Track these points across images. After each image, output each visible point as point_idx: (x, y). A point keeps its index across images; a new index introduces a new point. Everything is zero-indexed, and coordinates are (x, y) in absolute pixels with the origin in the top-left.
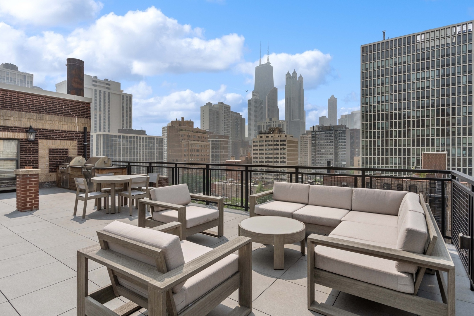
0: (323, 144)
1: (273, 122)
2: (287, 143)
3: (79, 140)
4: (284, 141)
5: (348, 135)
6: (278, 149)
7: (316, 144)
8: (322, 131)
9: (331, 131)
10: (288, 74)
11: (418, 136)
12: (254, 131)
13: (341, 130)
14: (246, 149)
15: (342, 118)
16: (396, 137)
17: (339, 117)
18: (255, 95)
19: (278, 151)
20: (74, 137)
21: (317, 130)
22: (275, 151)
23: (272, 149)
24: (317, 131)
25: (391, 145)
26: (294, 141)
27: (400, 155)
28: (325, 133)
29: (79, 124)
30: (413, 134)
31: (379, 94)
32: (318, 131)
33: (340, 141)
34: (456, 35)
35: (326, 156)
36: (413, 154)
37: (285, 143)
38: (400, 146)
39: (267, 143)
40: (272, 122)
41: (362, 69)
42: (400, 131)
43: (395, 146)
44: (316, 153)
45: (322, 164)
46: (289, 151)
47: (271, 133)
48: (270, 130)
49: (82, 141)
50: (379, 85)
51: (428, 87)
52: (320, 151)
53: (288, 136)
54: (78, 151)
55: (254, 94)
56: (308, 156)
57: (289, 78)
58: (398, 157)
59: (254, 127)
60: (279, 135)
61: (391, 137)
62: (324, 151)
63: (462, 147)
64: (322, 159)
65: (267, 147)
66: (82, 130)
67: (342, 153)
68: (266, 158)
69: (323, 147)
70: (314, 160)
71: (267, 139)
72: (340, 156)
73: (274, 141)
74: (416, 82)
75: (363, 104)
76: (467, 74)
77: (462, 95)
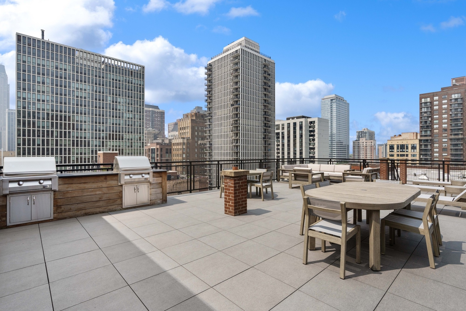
16: (57, 137)
25: (52, 145)
27: (61, 154)
30: (73, 135)
31: (39, 91)
34: (105, 64)
36: (73, 153)
38: (61, 145)
42: (61, 132)
43: (57, 145)
50: (39, 82)
58: (59, 156)
61: (52, 136)
74: (75, 90)
75: (19, 98)
76: (111, 96)
77: (108, 110)
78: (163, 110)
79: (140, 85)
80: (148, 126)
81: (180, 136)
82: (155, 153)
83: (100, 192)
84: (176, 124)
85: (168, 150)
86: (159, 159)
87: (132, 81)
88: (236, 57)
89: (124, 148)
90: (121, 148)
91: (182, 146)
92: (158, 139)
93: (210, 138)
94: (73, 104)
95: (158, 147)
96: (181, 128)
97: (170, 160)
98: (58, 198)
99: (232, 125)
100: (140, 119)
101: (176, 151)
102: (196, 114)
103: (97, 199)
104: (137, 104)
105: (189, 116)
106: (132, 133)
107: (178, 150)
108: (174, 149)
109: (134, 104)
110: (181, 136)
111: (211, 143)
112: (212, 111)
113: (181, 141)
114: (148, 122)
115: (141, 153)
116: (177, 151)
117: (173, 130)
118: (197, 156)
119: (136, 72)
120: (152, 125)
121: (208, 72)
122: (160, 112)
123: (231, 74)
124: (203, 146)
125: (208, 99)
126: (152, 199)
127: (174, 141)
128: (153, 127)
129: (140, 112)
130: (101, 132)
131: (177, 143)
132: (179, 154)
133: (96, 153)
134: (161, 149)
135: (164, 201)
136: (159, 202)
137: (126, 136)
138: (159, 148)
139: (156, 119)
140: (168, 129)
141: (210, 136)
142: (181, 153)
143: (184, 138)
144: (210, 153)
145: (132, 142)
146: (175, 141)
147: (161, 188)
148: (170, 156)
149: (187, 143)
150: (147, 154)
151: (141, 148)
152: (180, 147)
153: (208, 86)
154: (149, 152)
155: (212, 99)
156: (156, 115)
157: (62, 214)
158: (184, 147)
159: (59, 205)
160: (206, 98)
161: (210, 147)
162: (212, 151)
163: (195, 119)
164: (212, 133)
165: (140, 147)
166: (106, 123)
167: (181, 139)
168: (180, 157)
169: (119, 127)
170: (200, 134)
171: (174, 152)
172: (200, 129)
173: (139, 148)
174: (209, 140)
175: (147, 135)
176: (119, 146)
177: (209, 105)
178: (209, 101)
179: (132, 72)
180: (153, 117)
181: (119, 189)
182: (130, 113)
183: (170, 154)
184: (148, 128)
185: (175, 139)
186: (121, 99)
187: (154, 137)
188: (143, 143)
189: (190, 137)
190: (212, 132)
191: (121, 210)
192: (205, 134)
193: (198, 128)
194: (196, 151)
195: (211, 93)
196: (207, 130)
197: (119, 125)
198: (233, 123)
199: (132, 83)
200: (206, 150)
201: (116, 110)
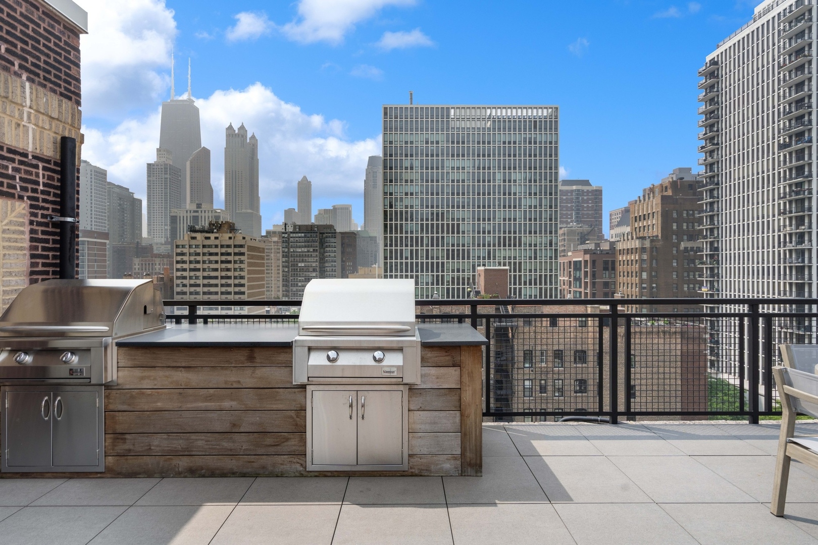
0: (301, 254)
1: (203, 212)
2: (248, 251)
3: (37, 199)
4: (241, 246)
5: (338, 241)
6: (229, 262)
7: (290, 253)
8: (300, 233)
9: (314, 233)
10: (230, 128)
11: (453, 245)
12: (162, 225)
13: (329, 233)
14: (149, 261)
15: (319, 214)
16: (427, 245)
17: (314, 212)
18: (163, 156)
19: (229, 266)
20: (14, 178)
21: (291, 230)
22: (224, 266)
23: (216, 262)
24: (291, 232)
25: (422, 257)
26: (259, 248)
28: (305, 237)
29: (37, 118)
30: (448, 242)
31: (406, 181)
32: (294, 233)
33: (328, 249)
34: (491, 120)
35: (307, 273)
36: (448, 270)
37: (242, 250)
39: (206, 250)
40: (201, 211)
41: (384, 141)
42: (432, 238)
43: (427, 258)
44: (290, 268)
45: (300, 286)
46: (250, 264)
47: (215, 230)
48: (212, 226)
49: (47, 205)
50: (406, 168)
51: (463, 181)
52: (297, 264)
53: (248, 238)
54: (33, 256)
55: (161, 153)
56: (272, 273)
57: (233, 135)
58: (430, 273)
59: (162, 218)
60: (231, 235)
61: (422, 245)
62: (303, 265)
63: (497, 261)
64: (300, 278)
65: (206, 258)
66: (49, 151)
67: (331, 268)
68: (204, 278)
69: (301, 258)
70: (287, 281)
71: (207, 242)
72: (328, 273)
73: (222, 246)
74: (450, 171)
75: (385, 193)
76: (502, 171)
77: (497, 197)
78: (599, 187)
79: (551, 143)
80: (569, 220)
81: (634, 233)
82: (580, 270)
83: (234, 404)
84: (627, 211)
85: (608, 264)
86: (588, 281)
87: (535, 138)
88: (796, 18)
89: (523, 261)
90: (517, 261)
91: (639, 255)
92: (587, 242)
93: (713, 235)
94: (448, 194)
95: (587, 257)
96: (636, 217)
97: (613, 283)
98: (116, 409)
99: (785, 197)
100: (551, 207)
101: (625, 266)
102: (674, 184)
103: (226, 427)
104: (546, 179)
105: (657, 191)
106: (535, 233)
107: (630, 263)
108: (620, 261)
109: (540, 180)
110: (636, 234)
111: (716, 245)
112: (718, 171)
113: (636, 244)
114: (569, 212)
115: (552, 270)
116: (628, 265)
117: (619, 224)
118: (677, 275)
119: (543, 120)
120: (577, 217)
121: (706, 81)
122: (593, 191)
123: (779, 67)
124: (692, 253)
125: (706, 144)
126: (416, 451)
127: (621, 246)
128: (578, 222)
129: (551, 194)
130: (486, 235)
131: (628, 249)
132: (632, 272)
133: (474, 271)
134: (594, 262)
135: (470, 465)
136: (447, 466)
137: (526, 239)
138: (589, 260)
139: (585, 205)
140: (611, 223)
141: (712, 230)
142: (637, 270)
143: (643, 238)
144: (712, 269)
145: (535, 250)
146: (623, 244)
147: (458, 413)
148: (613, 276)
149: (652, 248)
150: (566, 272)
151: (553, 261)
152: (635, 257)
153: (706, 115)
154: (570, 268)
155: (720, 142)
156: (585, 198)
157: (127, 459)
158: (645, 257)
159: (121, 431)
160: (703, 143)
161: (712, 256)
162: (718, 264)
163: (671, 194)
164: (718, 223)
165: (551, 258)
166: (494, 218)
167: (637, 241)
168: (634, 278)
169: (515, 225)
170: (685, 227)
171: (620, 268)
172: (685, 215)
173: (548, 261)
174: (709, 240)
175: (567, 236)
176: (515, 258)
177: (709, 159)
178: (710, 147)
179: (535, 122)
180: (578, 202)
181: (295, 401)
182: (533, 197)
183: (613, 272)
184: (569, 223)
185: (624, 240)
186: (517, 175)
187: (581, 239)
188: (556, 250)
189: (660, 235)
190: (718, 221)
191: (302, 476)
192: (699, 226)
193: (680, 214)
194: (675, 264)
195: (715, 129)
196: (703, 217)
197: (515, 220)
198: (785, 193)
199: (535, 143)
200: (703, 263)
201: (510, 194)
